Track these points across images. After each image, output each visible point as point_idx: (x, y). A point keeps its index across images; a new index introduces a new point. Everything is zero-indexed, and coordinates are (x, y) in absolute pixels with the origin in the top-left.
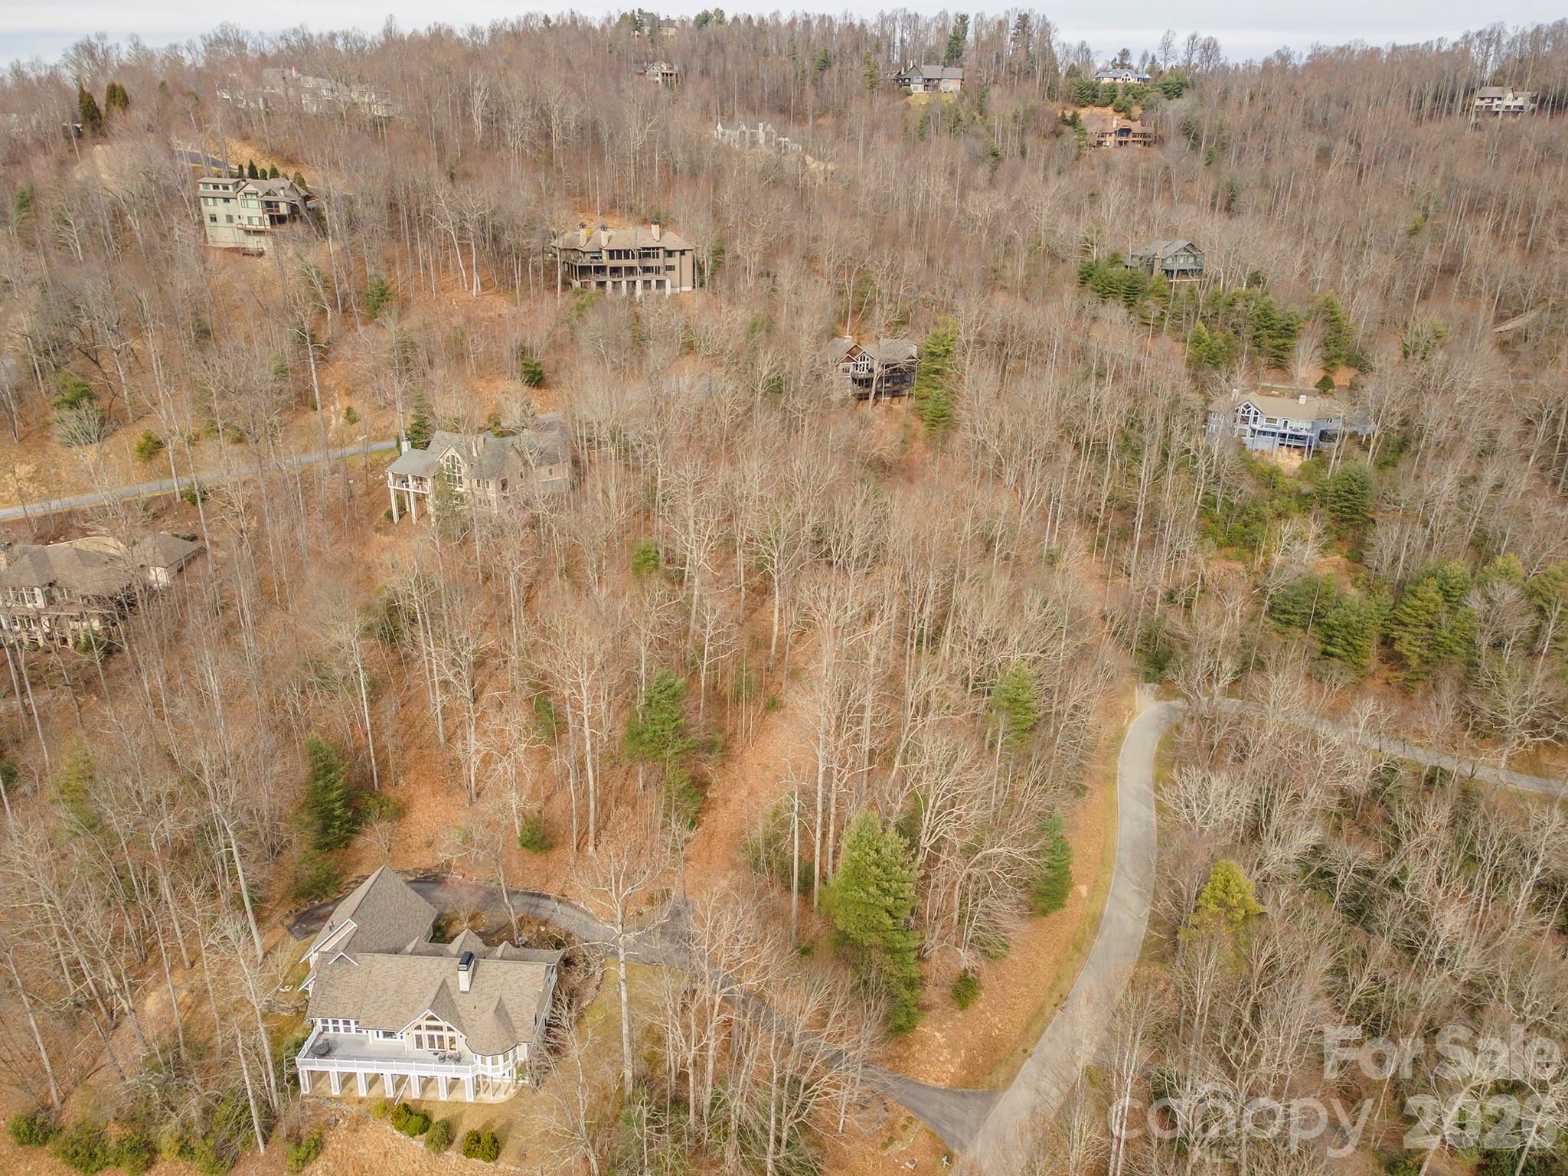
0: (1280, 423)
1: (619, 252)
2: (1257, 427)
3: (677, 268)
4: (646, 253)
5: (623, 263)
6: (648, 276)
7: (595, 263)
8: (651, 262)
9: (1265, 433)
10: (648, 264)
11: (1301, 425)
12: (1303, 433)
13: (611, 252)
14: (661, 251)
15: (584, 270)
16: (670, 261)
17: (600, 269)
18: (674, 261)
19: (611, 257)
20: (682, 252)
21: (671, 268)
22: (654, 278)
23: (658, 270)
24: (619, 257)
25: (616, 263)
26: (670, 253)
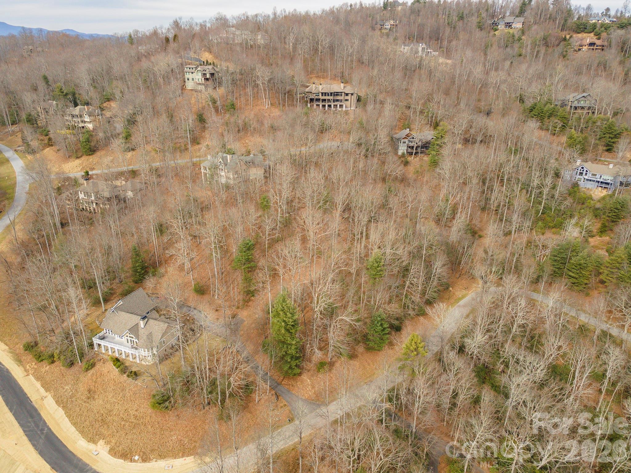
0: (598, 176)
1: (325, 93)
2: (586, 177)
3: (349, 100)
4: (337, 94)
5: (327, 98)
6: (336, 103)
7: (317, 97)
8: (339, 98)
9: (590, 180)
10: (338, 98)
11: (608, 178)
12: (609, 181)
13: (322, 93)
14: (343, 94)
15: (312, 100)
16: (346, 98)
17: (318, 100)
18: (348, 97)
19: (322, 95)
20: (352, 94)
21: (347, 100)
22: (338, 104)
23: (341, 101)
24: (325, 95)
25: (324, 97)
26: (347, 95)
